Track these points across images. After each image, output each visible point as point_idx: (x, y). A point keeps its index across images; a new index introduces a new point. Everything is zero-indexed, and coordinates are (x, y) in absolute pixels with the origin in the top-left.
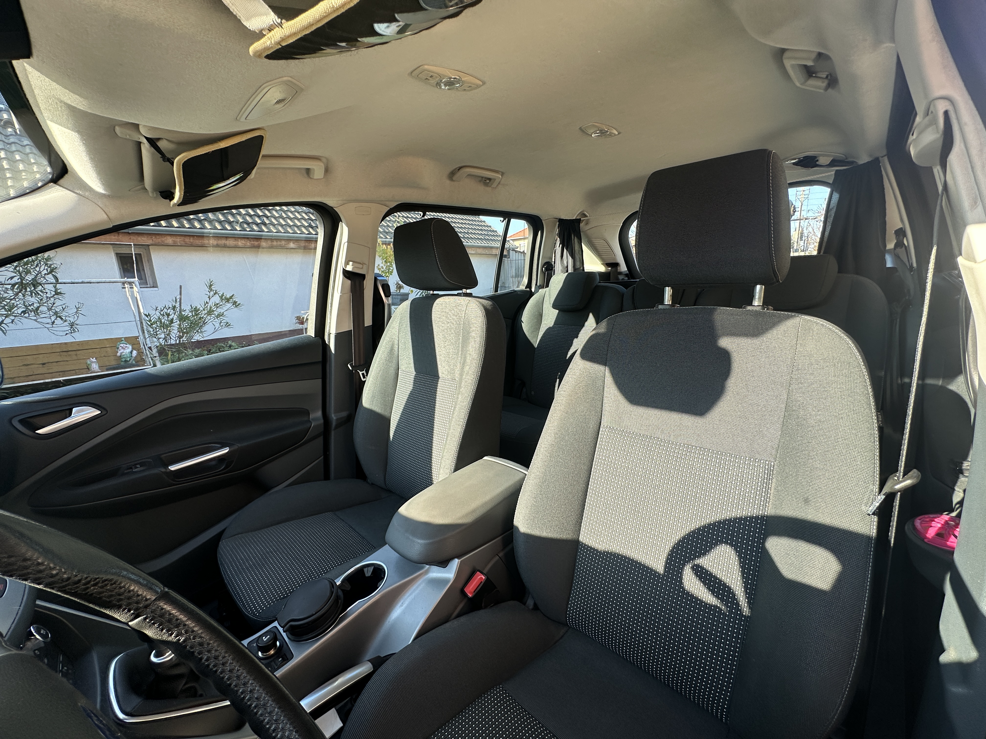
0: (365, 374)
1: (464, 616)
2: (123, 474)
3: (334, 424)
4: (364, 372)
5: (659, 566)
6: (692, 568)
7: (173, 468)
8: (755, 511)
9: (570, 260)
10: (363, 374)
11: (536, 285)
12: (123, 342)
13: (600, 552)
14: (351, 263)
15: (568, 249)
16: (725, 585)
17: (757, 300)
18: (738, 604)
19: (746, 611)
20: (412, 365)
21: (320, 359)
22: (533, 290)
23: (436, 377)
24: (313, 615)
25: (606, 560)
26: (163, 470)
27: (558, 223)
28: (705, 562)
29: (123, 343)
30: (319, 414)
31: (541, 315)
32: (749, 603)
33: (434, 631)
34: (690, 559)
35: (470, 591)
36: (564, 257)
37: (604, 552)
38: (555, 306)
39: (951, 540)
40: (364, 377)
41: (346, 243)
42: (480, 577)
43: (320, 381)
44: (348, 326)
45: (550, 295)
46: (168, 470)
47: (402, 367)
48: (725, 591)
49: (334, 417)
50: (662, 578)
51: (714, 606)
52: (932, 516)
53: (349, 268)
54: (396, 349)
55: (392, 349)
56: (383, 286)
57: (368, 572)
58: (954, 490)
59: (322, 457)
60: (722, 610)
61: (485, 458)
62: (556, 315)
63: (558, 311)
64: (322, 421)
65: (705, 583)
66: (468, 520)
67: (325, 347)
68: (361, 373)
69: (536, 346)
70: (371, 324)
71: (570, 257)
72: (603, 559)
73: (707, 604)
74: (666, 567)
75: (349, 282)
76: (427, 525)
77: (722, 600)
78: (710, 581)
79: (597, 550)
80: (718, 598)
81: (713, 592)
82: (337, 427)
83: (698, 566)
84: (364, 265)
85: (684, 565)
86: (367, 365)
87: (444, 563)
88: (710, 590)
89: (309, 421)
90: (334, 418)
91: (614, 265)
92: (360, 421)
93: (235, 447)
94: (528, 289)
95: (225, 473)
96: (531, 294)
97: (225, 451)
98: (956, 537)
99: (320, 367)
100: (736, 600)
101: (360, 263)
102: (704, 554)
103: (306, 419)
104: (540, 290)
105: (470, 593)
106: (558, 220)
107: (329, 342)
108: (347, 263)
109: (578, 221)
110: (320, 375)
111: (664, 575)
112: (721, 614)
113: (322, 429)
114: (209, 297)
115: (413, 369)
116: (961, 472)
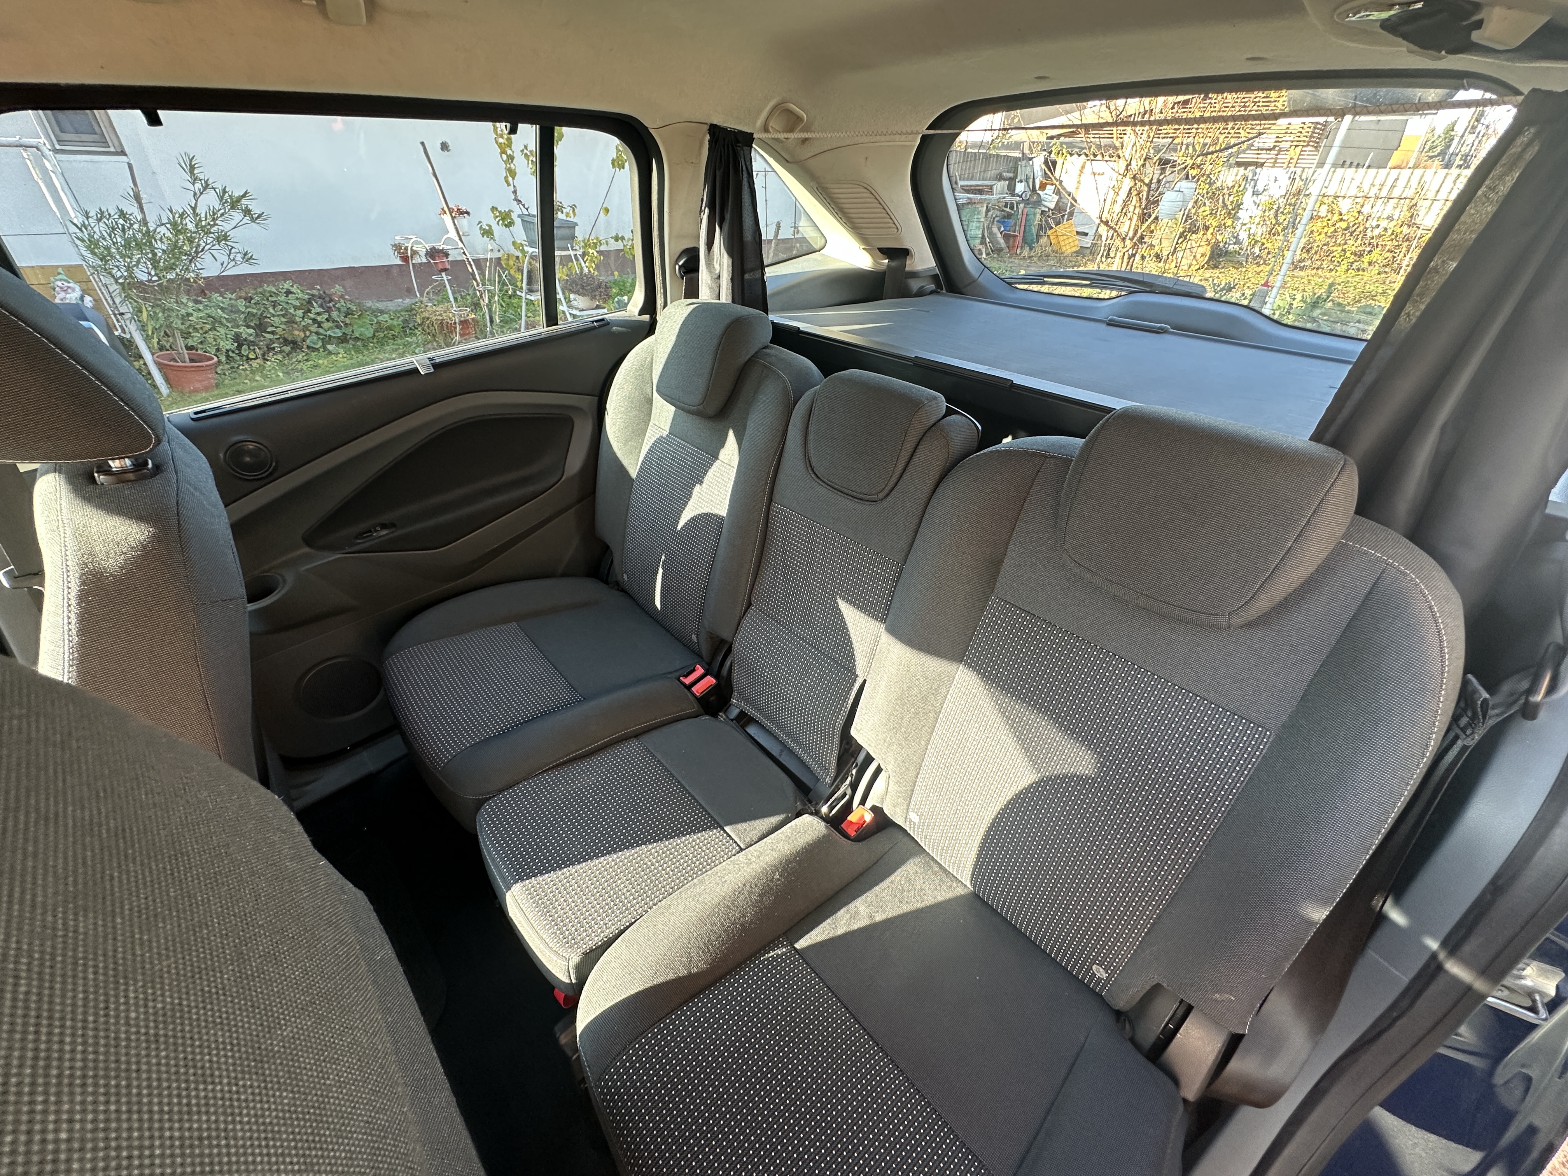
12: (60, 277)
29: (61, 280)
36: (714, 247)
69: (633, 473)
91: (898, 254)
94: (646, 317)
114: (195, 194)
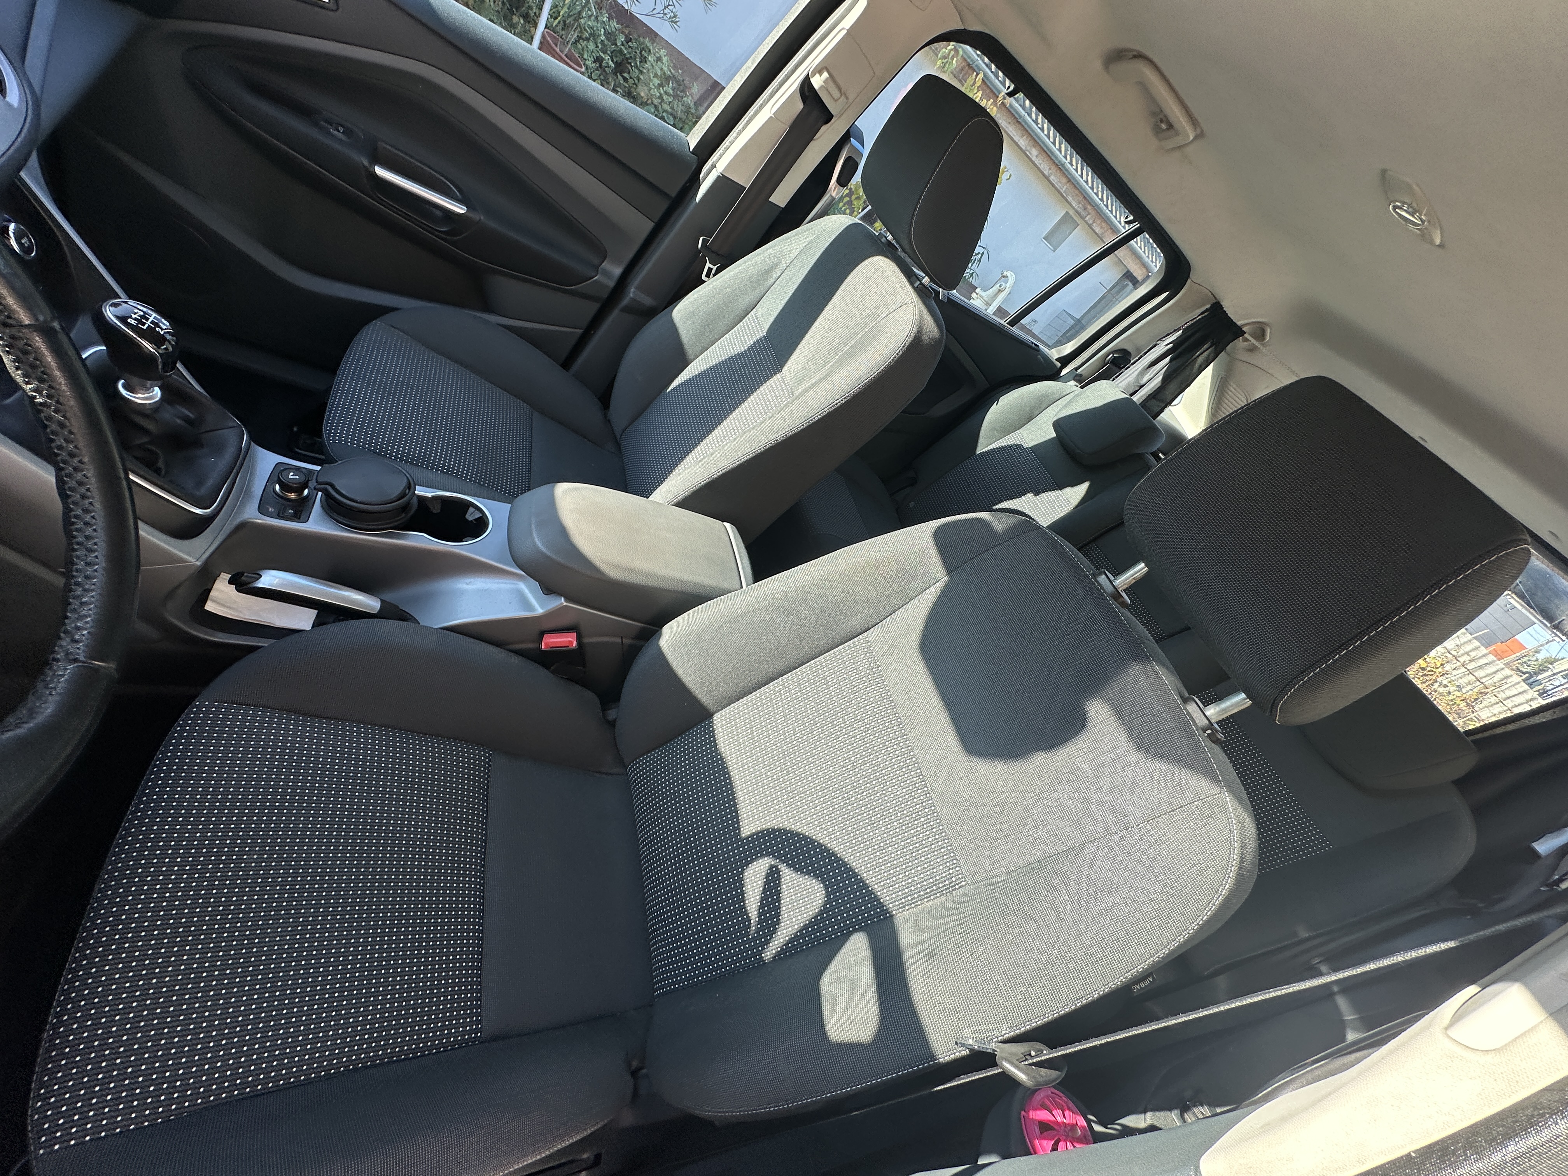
0: (713, 272)
1: (520, 658)
2: (316, 125)
3: (625, 302)
4: (714, 268)
5: (747, 829)
6: (771, 867)
7: (380, 171)
8: (888, 898)
9: (1158, 380)
10: (710, 269)
11: (1076, 369)
13: (717, 749)
14: (825, 75)
15: (1174, 362)
16: (778, 915)
17: (1218, 709)
18: (767, 942)
19: (768, 954)
20: (771, 319)
21: (673, 194)
22: (1064, 372)
23: (779, 367)
24: (356, 502)
25: (713, 762)
26: (366, 163)
27: (1208, 306)
28: (787, 875)
30: (617, 271)
31: (1030, 419)
32: (778, 954)
33: (472, 640)
34: (779, 857)
35: (551, 641)
36: (1155, 367)
37: (720, 754)
38: (1057, 425)
39: (1045, 1143)
40: (708, 276)
41: (844, 32)
42: (570, 640)
43: (650, 225)
44: (745, 179)
45: (1070, 402)
46: (372, 170)
47: (759, 310)
48: (772, 919)
49: (632, 292)
50: (737, 841)
51: (748, 917)
52: (1071, 1104)
53: (817, 82)
54: (775, 276)
55: (768, 272)
56: (848, 160)
57: (472, 515)
58: (1145, 1113)
59: (581, 331)
60: (750, 928)
61: (727, 525)
62: (1048, 437)
63: (1055, 435)
64: (611, 284)
65: (764, 891)
66: (614, 574)
67: (694, 181)
68: (708, 265)
69: (979, 451)
70: (782, 204)
71: (1161, 378)
72: (712, 759)
73: (745, 908)
74: (752, 835)
75: (801, 106)
76: (563, 532)
77: (760, 922)
78: (771, 896)
79: (716, 745)
80: (759, 917)
81: (762, 907)
82: (627, 310)
83: (778, 871)
84: (843, 97)
85: (768, 854)
86: (725, 261)
87: (548, 590)
88: (761, 901)
89: (596, 268)
90: (631, 295)
92: (653, 329)
93: (476, 216)
94: (1059, 365)
95: (442, 239)
96: (1053, 375)
97: (460, 209)
98: (1054, 1149)
99: (664, 206)
100: (771, 938)
101: (840, 90)
102: (796, 870)
103: (596, 261)
104: (1073, 383)
105: (546, 644)
106: (1215, 301)
107: (705, 178)
108: (819, 71)
109: (1237, 332)
110: (658, 216)
111: (741, 840)
112: (746, 930)
113: (605, 294)
115: (767, 326)
116: (1184, 1109)
